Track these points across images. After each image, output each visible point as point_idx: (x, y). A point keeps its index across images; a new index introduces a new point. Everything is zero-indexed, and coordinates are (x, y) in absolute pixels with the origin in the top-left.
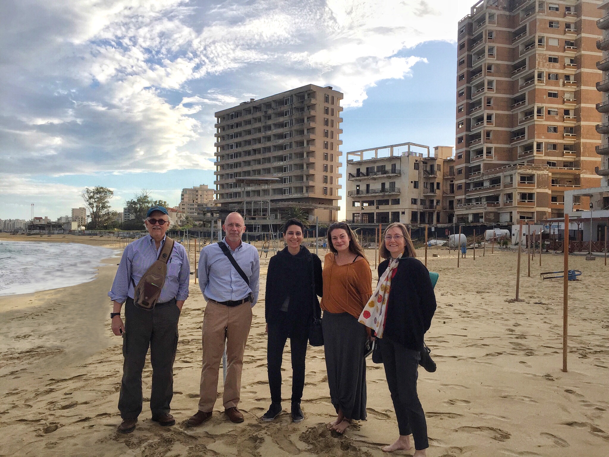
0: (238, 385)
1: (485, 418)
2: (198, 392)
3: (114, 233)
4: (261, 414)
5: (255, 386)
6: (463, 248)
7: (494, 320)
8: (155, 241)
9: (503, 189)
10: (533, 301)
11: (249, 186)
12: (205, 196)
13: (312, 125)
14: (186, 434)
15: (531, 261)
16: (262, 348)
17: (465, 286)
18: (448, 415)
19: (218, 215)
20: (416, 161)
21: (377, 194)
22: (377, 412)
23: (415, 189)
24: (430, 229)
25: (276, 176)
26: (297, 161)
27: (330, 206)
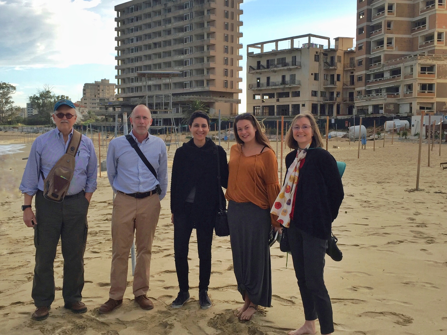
0: (147, 274)
1: (388, 303)
2: (109, 281)
3: (17, 128)
4: (170, 301)
5: (162, 275)
6: (363, 139)
7: (395, 210)
8: (63, 135)
9: (403, 80)
10: (433, 190)
11: (150, 79)
12: (107, 91)
13: (212, 17)
14: (97, 321)
15: (431, 151)
16: (168, 238)
17: (366, 177)
18: (352, 301)
19: (120, 109)
20: (317, 53)
21: (277, 87)
22: (283, 299)
23: (316, 81)
24: (330, 121)
25: (177, 70)
26: (198, 54)
27: (231, 99)
